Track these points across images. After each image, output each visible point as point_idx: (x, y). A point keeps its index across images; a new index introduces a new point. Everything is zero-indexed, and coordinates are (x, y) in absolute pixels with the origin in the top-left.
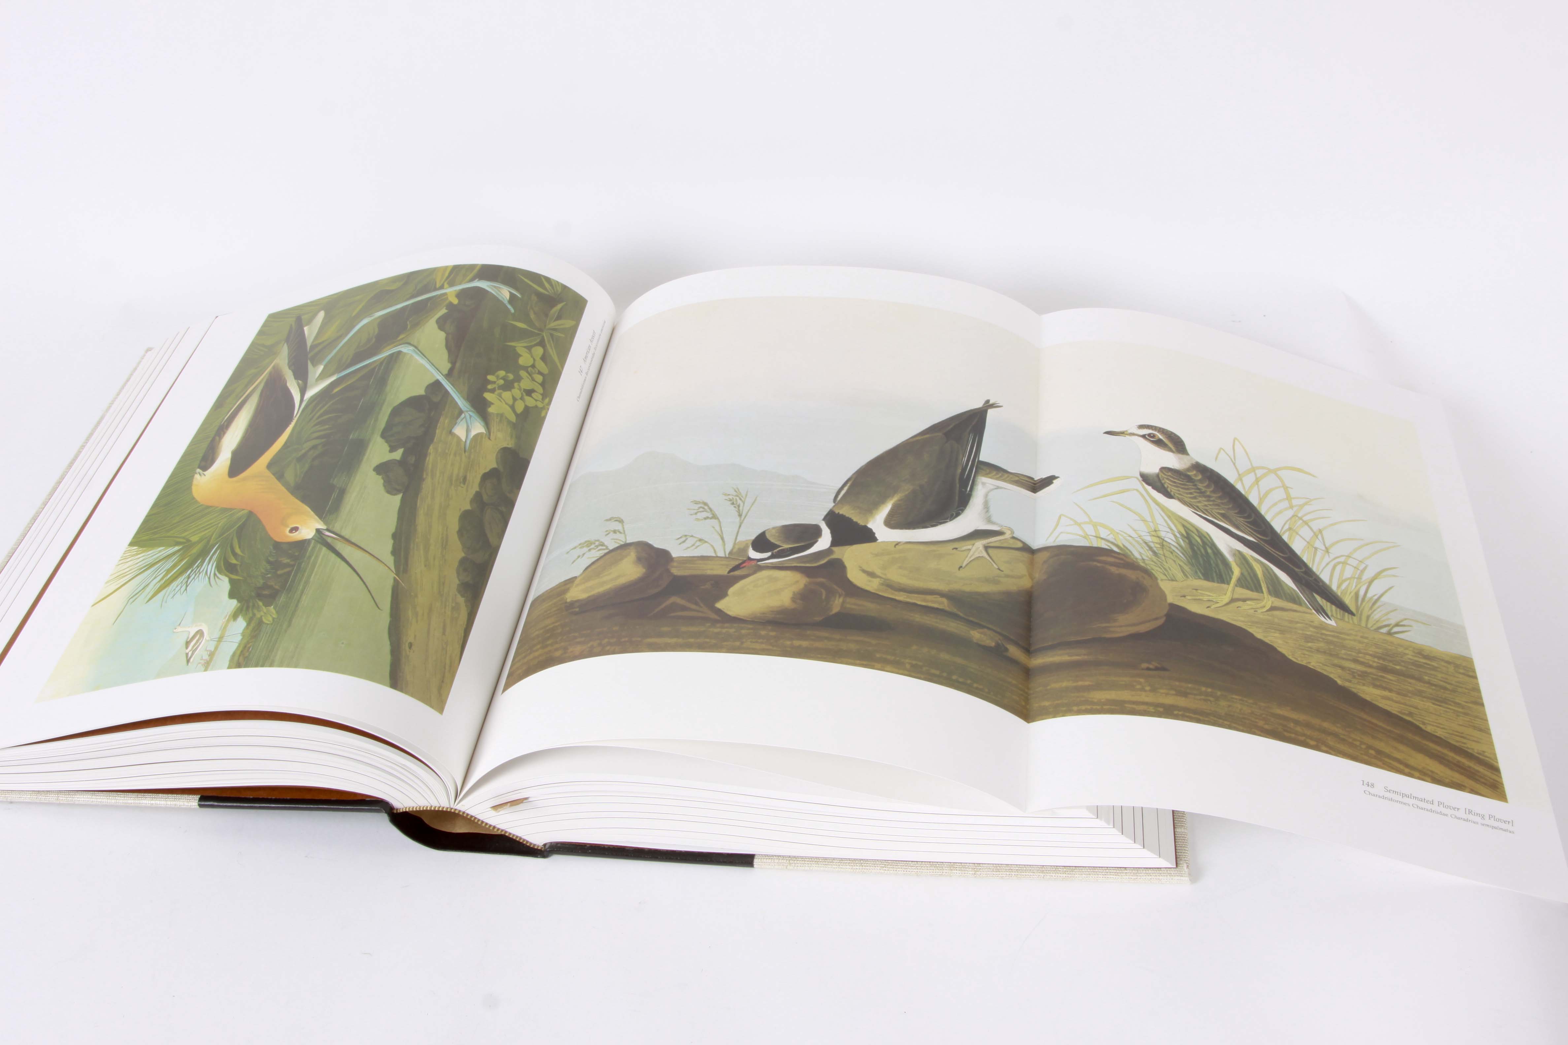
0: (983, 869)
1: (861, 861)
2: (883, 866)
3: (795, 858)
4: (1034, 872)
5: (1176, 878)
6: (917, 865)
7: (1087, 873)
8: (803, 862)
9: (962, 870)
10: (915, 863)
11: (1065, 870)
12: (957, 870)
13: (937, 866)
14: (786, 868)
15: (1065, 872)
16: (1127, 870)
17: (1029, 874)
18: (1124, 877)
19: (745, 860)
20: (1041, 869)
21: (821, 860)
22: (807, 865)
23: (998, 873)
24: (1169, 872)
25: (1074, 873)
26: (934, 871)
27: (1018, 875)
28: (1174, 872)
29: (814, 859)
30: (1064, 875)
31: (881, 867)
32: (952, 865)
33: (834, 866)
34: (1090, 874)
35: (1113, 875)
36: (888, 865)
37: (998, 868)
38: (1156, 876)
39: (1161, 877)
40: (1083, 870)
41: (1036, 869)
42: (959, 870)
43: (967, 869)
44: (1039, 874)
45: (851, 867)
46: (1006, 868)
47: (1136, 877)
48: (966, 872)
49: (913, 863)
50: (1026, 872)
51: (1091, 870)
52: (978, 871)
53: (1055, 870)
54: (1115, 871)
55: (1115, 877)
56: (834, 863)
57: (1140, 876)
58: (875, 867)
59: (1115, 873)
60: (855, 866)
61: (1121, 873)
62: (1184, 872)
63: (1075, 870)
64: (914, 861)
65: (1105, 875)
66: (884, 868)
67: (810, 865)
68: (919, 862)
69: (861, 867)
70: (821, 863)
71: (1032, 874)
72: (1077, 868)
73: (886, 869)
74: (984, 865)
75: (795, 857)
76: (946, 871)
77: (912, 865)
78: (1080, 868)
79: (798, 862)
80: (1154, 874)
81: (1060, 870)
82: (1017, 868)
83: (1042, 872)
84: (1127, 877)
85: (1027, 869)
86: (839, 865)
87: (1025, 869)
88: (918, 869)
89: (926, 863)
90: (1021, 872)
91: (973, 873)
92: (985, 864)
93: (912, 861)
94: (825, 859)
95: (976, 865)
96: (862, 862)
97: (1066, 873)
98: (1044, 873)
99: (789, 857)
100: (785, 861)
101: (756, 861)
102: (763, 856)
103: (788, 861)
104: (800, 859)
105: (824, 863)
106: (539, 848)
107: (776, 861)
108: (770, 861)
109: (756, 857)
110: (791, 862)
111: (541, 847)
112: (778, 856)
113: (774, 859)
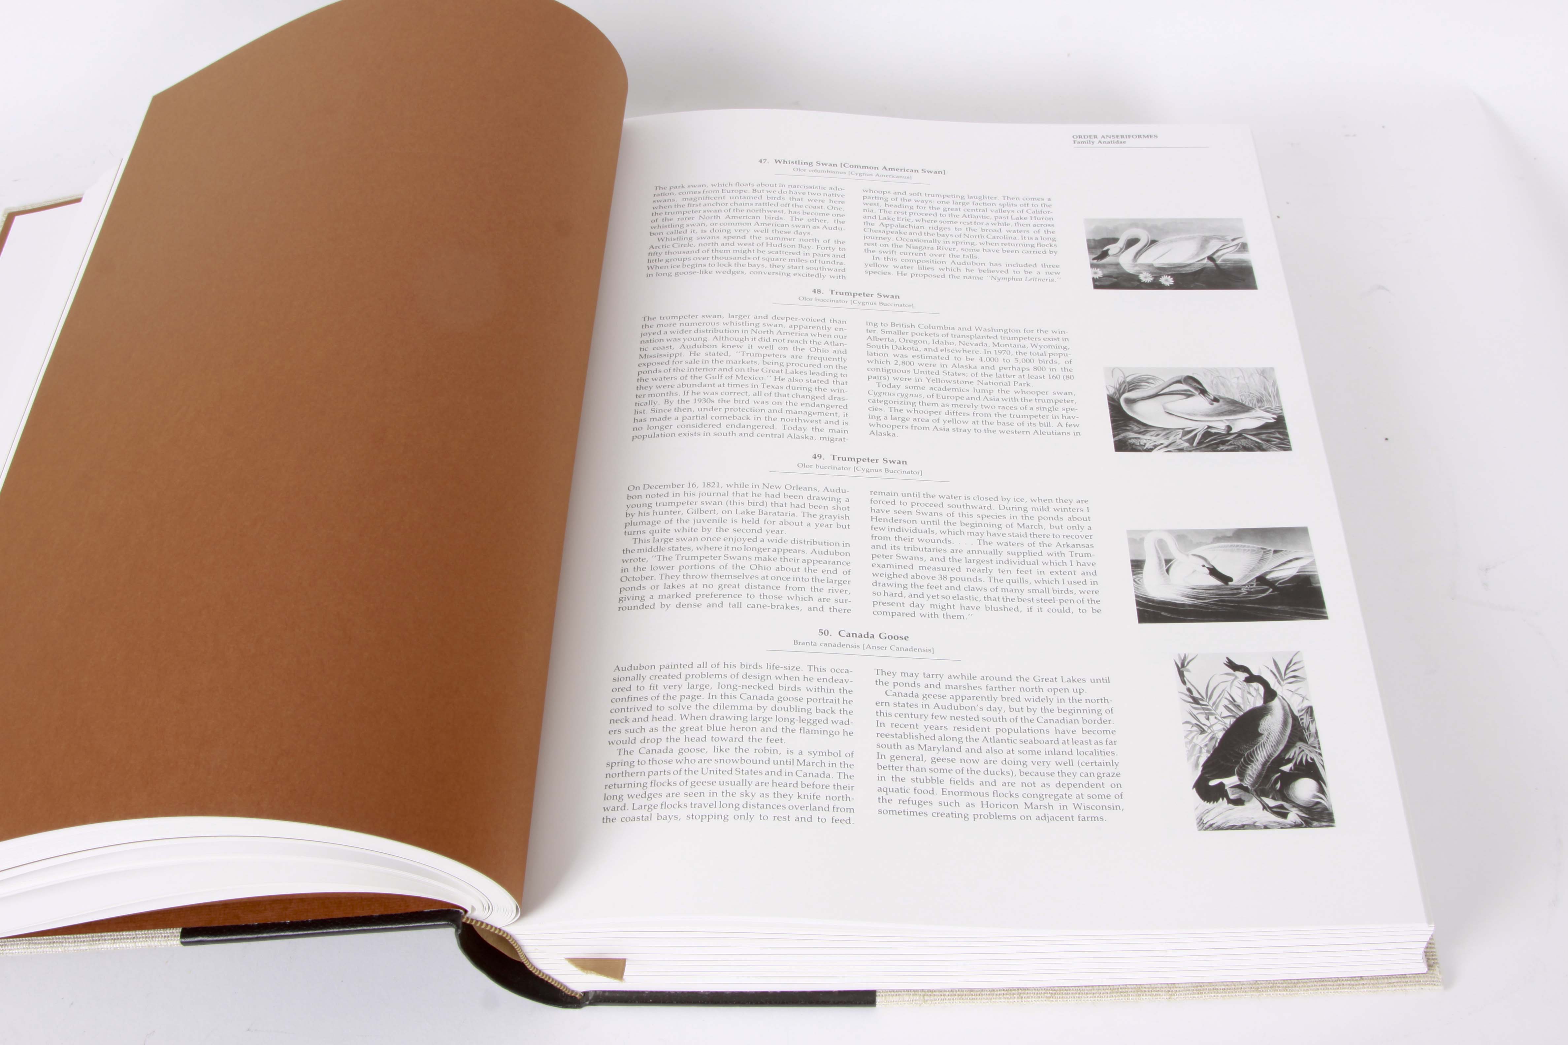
0: (1180, 991)
1: (1018, 990)
2: (1049, 995)
4: (1246, 992)
5: (1428, 987)
6: (1093, 991)
7: (1314, 987)
8: (942, 997)
9: (1153, 995)
10: (1090, 988)
11: (1285, 985)
12: (1146, 995)
13: (1120, 990)
14: (920, 1005)
15: (1285, 989)
16: (1363, 980)
17: (1240, 994)
18: (1362, 990)
19: (865, 998)
20: (1254, 986)
21: (965, 993)
22: (948, 1001)
23: (1200, 996)
24: (1417, 979)
25: (1297, 989)
26: (1117, 998)
27: (1225, 996)
28: (1424, 979)
29: (956, 992)
30: (1285, 993)
31: (1048, 997)
32: (1140, 990)
33: (984, 1001)
34: (1318, 989)
35: (1347, 988)
36: (1055, 994)
37: (1199, 988)
38: (1401, 986)
39: (1407, 988)
40: (1308, 984)
41: (1247, 986)
42: (1150, 995)
43: (1160, 993)
44: (1253, 993)
45: (1007, 1000)
46: (1210, 988)
47: (1377, 989)
48: (1158, 997)
49: (1087, 988)
50: (1236, 992)
51: (1319, 983)
52: (1174, 995)
53: (1272, 987)
54: (1349, 982)
55: (1349, 991)
56: (984, 996)
57: (1381, 987)
58: (1039, 997)
60: (1011, 998)
61: (1356, 985)
62: (1436, 979)
63: (1298, 985)
64: (1089, 986)
65: (1338, 989)
66: (1051, 999)
67: (952, 1001)
68: (1096, 986)
69: (1020, 1000)
70: (967, 997)
71: (1244, 994)
72: (1300, 981)
73: (1053, 999)
74: (1180, 985)
75: (930, 991)
76: (1133, 997)
77: (1086, 991)
78: (1304, 981)
79: (935, 997)
80: (1399, 984)
81: (1278, 985)
82: (1223, 987)
83: (1257, 990)
84: (1365, 990)
85: (1237, 987)
86: (991, 999)
87: (1233, 987)
88: (1095, 997)
89: (1105, 988)
90: (1229, 992)
91: (1168, 997)
92: (1181, 983)
93: (1086, 986)
94: (972, 990)
96: (1020, 991)
97: (1287, 990)
98: (1260, 991)
99: (923, 990)
100: (918, 998)
101: (878, 999)
102: (886, 991)
103: (922, 997)
104: (937, 993)
105: (970, 997)
106: (577, 996)
107: (906, 998)
108: (897, 998)
109: (877, 994)
110: (926, 998)
111: (580, 995)
112: (908, 991)
113: (903, 995)
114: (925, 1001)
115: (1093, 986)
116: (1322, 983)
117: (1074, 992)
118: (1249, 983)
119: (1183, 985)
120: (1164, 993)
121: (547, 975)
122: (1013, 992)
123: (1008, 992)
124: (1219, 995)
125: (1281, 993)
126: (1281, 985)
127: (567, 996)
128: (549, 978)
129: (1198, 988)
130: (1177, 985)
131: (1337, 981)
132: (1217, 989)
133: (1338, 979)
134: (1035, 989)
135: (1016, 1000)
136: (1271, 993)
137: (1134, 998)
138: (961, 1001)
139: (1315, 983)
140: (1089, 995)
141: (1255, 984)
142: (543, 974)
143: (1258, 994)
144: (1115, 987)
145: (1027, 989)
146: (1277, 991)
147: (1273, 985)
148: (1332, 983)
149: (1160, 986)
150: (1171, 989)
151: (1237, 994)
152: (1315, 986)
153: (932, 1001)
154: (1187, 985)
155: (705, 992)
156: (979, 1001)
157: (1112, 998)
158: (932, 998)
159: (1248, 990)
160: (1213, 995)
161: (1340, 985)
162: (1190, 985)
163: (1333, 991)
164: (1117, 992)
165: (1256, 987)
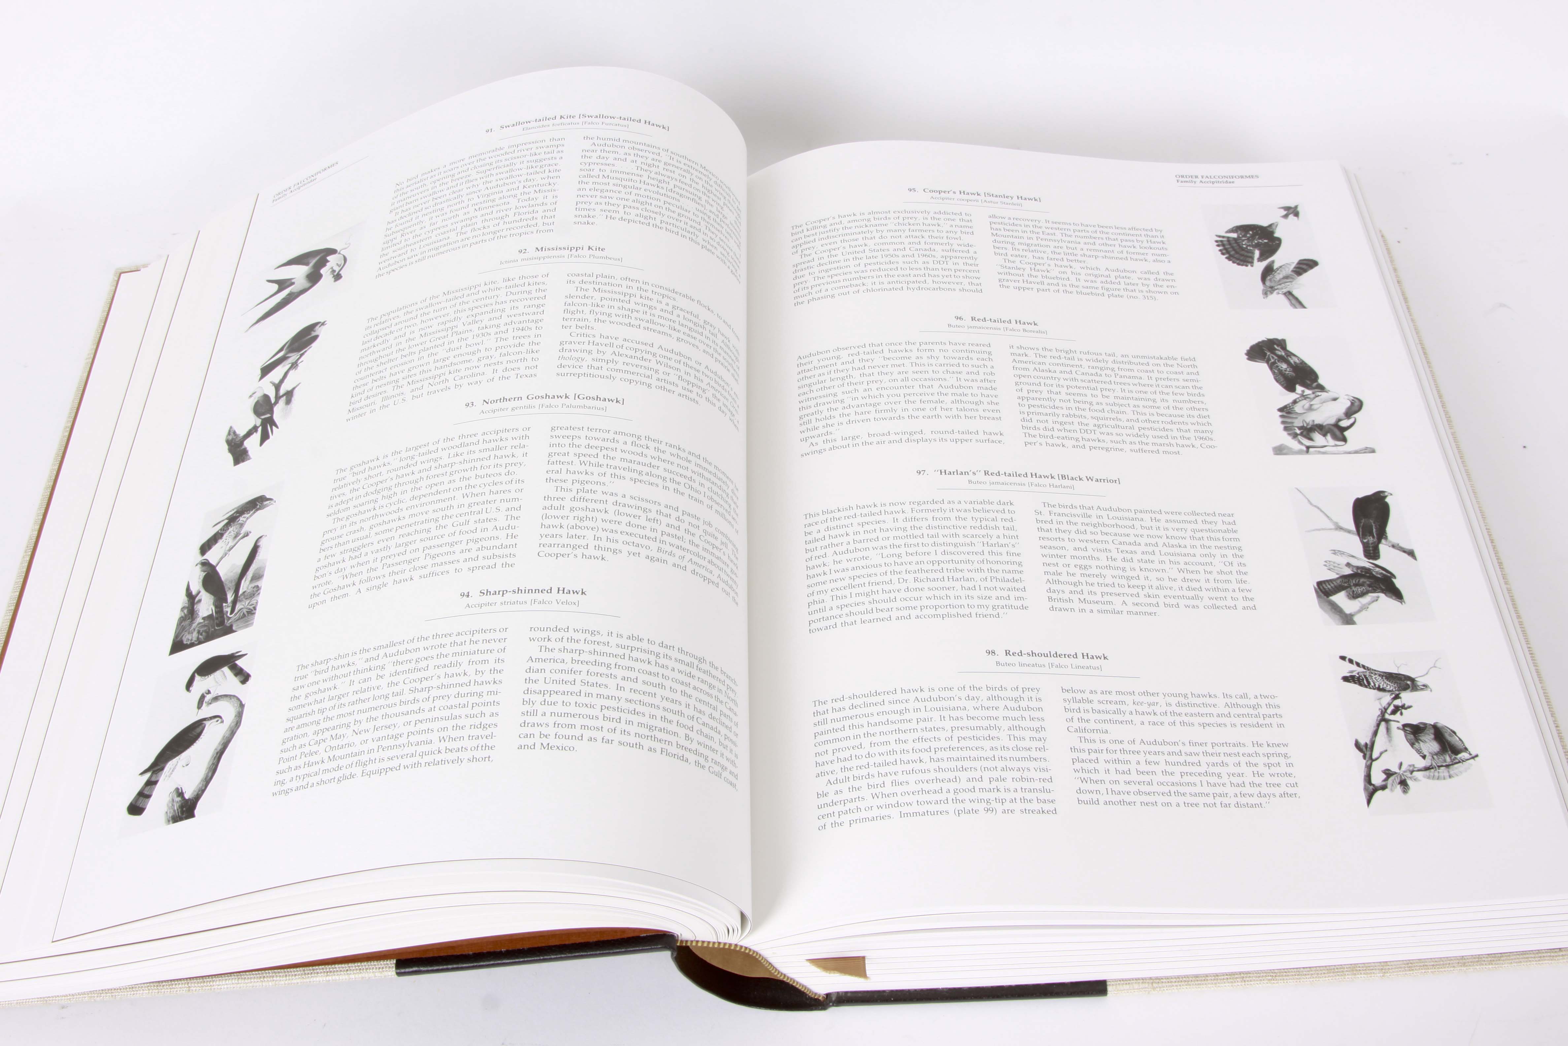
0: (1392, 969)
1: (1240, 974)
2: (1270, 978)
3: (1159, 979)
4: (1454, 967)
6: (1311, 973)
7: (1517, 960)
8: (1170, 984)
9: (1367, 973)
10: (1308, 969)
11: (1490, 959)
12: (1361, 974)
13: (1336, 970)
14: (1149, 993)
15: (1491, 963)
18: (1561, 961)
19: (1097, 988)
21: (1190, 979)
22: (1175, 988)
23: (1411, 972)
25: (1502, 962)
26: (1334, 978)
27: (1435, 972)
29: (1183, 978)
30: (1490, 966)
31: (1269, 980)
32: (1355, 969)
33: (1209, 986)
34: (1521, 962)
35: (1548, 960)
36: (1276, 976)
42: (1364, 974)
43: (1374, 971)
44: (1461, 968)
45: (1230, 984)
46: (1420, 964)
48: (1373, 975)
49: (1306, 970)
50: (1444, 968)
51: (1521, 956)
52: (1387, 973)
54: (1549, 954)
56: (1209, 982)
58: (1260, 980)
59: (1550, 956)
60: (1235, 982)
61: (1556, 956)
65: (1539, 960)
67: (1179, 987)
69: (1243, 984)
70: (1193, 983)
74: (1392, 963)
75: (1157, 978)
76: (1348, 977)
79: (1163, 984)
81: (1483, 959)
83: (1464, 964)
84: (1565, 961)
86: (1215, 983)
92: (1393, 961)
93: (1304, 968)
94: (1197, 976)
95: (1382, 964)
96: (1242, 975)
99: (1150, 978)
100: (1147, 985)
101: (1110, 988)
102: (1115, 980)
103: (1150, 985)
104: (1164, 980)
105: (1196, 982)
106: (820, 998)
107: (1136, 986)
108: (1128, 986)
109: (1108, 983)
110: (1155, 985)
111: (823, 997)
112: (1136, 979)
113: (1132, 983)
114: (1154, 988)
115: (1310, 967)
116: (1524, 956)
117: (1294, 974)
118: (1456, 958)
119: (1395, 963)
120: (1378, 971)
121: (791, 979)
122: (1236, 976)
123: (1232, 976)
124: (1430, 971)
125: (1487, 967)
126: (1486, 959)
127: (811, 998)
128: (794, 981)
129: (1409, 965)
130: (1389, 963)
131: (1537, 953)
132: (1426, 966)
133: (1539, 951)
134: (1257, 972)
135: (1239, 984)
136: (1478, 967)
137: (1350, 977)
138: (1188, 987)
139: (1518, 956)
140: (1307, 976)
141: (1462, 959)
142: (788, 978)
143: (1465, 968)
144: (1332, 967)
145: (1249, 973)
146: (1483, 964)
147: (1478, 960)
148: (1533, 956)
149: (1373, 964)
150: (1384, 967)
151: (1446, 969)
152: (1518, 958)
153: (1160, 988)
154: (1398, 963)
155: (943, 989)
156: (1204, 986)
157: (1330, 978)
158: (1160, 985)
159: (1456, 965)
160: (1423, 971)
161: (1541, 957)
162: (1401, 963)
163: (1534, 963)
164: (1333, 972)
165: (1463, 961)
